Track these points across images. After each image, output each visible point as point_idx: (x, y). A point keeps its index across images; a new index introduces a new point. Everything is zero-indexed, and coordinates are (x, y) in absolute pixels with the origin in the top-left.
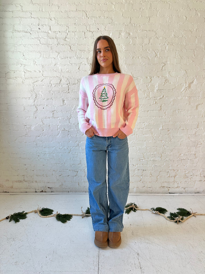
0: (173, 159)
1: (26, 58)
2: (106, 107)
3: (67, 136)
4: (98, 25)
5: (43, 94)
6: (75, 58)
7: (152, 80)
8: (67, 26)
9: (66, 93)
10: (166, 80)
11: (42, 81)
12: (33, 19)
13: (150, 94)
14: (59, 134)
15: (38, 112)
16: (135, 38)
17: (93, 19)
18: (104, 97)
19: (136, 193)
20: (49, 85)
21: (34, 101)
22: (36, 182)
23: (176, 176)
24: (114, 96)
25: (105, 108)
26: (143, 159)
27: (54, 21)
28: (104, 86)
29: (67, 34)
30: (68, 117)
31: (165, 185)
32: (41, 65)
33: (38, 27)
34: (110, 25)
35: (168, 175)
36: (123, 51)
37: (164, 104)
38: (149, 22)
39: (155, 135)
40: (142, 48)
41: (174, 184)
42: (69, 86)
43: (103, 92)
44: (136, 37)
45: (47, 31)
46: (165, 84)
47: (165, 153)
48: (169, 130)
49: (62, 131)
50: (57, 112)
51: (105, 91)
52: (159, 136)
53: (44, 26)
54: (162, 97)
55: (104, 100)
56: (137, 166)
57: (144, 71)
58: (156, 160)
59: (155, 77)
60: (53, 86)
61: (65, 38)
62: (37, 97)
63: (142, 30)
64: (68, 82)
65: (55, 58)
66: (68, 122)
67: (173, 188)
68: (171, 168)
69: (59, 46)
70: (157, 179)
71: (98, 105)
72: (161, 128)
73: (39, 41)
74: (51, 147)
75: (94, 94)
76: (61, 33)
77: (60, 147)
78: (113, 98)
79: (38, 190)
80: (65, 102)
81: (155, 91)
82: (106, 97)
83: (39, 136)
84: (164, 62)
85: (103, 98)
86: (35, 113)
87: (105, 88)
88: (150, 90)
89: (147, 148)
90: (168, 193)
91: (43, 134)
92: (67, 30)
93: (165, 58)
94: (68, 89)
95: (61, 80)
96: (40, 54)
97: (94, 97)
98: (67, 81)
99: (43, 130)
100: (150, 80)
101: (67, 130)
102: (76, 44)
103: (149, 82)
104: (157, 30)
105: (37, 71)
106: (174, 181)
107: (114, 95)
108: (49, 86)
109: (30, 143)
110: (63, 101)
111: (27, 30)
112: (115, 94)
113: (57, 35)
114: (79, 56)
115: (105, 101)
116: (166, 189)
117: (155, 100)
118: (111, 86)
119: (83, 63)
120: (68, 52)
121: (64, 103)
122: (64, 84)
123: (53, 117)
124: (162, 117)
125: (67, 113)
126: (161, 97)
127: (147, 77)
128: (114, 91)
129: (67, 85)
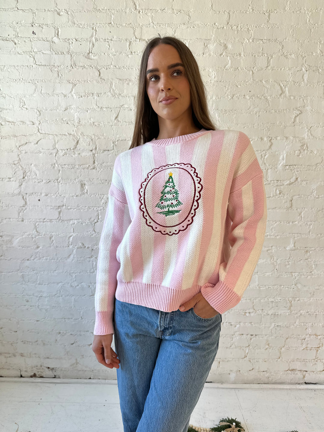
0: (315, 312)
1: (4, 95)
2: (177, 228)
3: (88, 259)
4: (160, 26)
5: (38, 170)
6: (108, 96)
7: (272, 144)
8: (93, 29)
9: (88, 168)
10: (304, 146)
11: (37, 143)
12: (21, 12)
13: (269, 174)
14: (72, 256)
15: (28, 209)
16: (237, 56)
17: (149, 14)
18: (169, 203)
19: (234, 383)
20: (52, 151)
21: (20, 186)
22: (22, 355)
23: (320, 348)
24: (196, 198)
25: (173, 230)
26: (251, 311)
27: (64, 18)
28: (168, 171)
29: (93, 44)
30: (92, 219)
31: (298, 365)
32: (36, 110)
33: (32, 29)
34: (184, 27)
35: (304, 346)
36: (213, 82)
37: (299, 195)
38: (268, 22)
39: (279, 261)
40: (253, 77)
41: (316, 364)
42: (96, 155)
43: (168, 189)
44: (240, 54)
45: (50, 39)
46: (301, 152)
47: (298, 299)
48: (307, 251)
49: (78, 248)
50: (69, 208)
51: (171, 184)
52: (287, 263)
53: (44, 27)
54: (295, 181)
55: (171, 209)
56: (238, 326)
57: (256, 124)
58: (279, 313)
59: (279, 138)
60: (61, 153)
61: (89, 54)
62: (26, 178)
63: (253, 39)
64: (92, 147)
65: (65, 96)
66: (91, 229)
67: (313, 372)
68: (310, 331)
69: (75, 69)
70: (281, 353)
71: (152, 224)
72: (292, 246)
73: (32, 59)
74: (54, 283)
75: (142, 194)
76: (80, 43)
77: (73, 284)
78: (195, 203)
79: (26, 373)
80: (86, 187)
81: (280, 167)
82: (175, 202)
83: (28, 260)
84: (298, 106)
85: (166, 204)
86: (22, 211)
87: (171, 177)
88: (269, 165)
89: (260, 287)
90: (302, 384)
91: (38, 255)
92: (92, 36)
93: (301, 99)
94: (92, 160)
95: (78, 142)
96: (34, 87)
97: (143, 202)
98: (91, 144)
99: (38, 247)
100: (269, 144)
101: (88, 248)
102: (112, 66)
103: (267, 148)
104: (286, 39)
105: (28, 123)
106: (316, 359)
107: (197, 194)
108: (51, 154)
109: (10, 273)
110: (82, 185)
111: (7, 36)
112: (199, 192)
113: (71, 47)
114: (117, 92)
115: (173, 212)
116: (299, 375)
117: (279, 187)
118: (189, 169)
119: (126, 106)
120: (95, 82)
121: (84, 190)
122: (83, 151)
123: (59, 219)
124: (293, 222)
125: (90, 210)
126: (292, 180)
127: (262, 139)
128: (196, 182)
129: (91, 153)
